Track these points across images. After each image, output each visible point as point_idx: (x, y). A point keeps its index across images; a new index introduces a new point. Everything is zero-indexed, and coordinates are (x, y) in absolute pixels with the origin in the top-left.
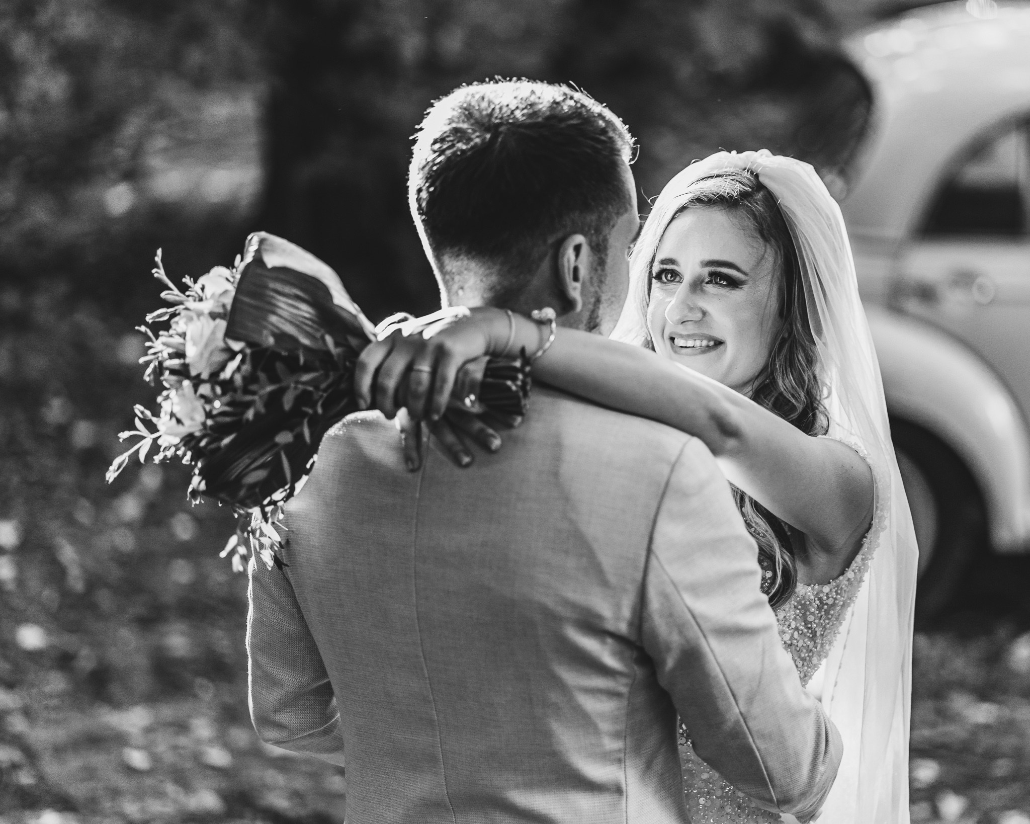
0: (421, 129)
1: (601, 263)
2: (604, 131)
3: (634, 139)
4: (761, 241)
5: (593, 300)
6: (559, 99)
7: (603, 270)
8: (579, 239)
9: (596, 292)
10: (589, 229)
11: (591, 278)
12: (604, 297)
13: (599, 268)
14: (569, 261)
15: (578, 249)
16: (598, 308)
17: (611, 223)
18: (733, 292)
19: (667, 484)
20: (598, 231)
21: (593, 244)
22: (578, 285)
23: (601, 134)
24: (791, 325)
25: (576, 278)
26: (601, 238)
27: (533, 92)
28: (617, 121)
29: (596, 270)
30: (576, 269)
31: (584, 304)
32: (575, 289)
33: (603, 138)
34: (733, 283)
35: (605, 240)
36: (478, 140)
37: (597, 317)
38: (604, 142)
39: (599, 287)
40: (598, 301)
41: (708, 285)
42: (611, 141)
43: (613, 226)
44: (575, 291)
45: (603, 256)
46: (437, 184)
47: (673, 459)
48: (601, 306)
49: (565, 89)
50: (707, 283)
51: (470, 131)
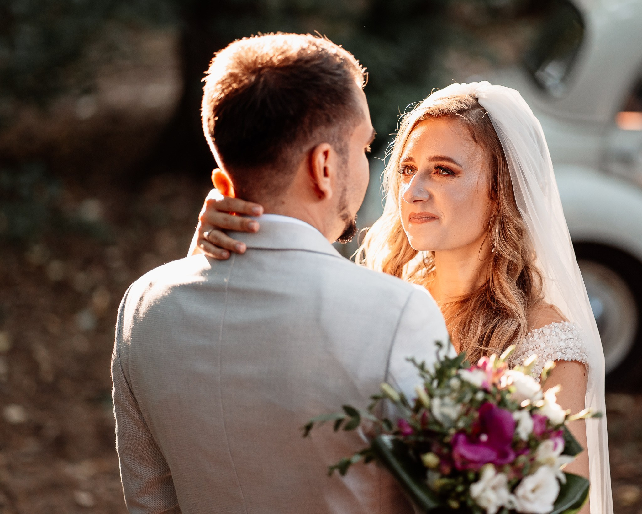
0: (208, 75)
1: (345, 162)
2: (340, 66)
3: (364, 69)
4: (473, 142)
5: (341, 189)
6: (305, 46)
7: (346, 167)
8: (326, 146)
9: (343, 183)
10: (334, 139)
11: (338, 174)
12: (348, 187)
13: (343, 166)
14: (319, 163)
15: (326, 153)
16: (345, 195)
17: (350, 133)
18: (452, 179)
19: (399, 324)
20: (340, 139)
21: (337, 149)
22: (327, 180)
23: (337, 69)
24: (499, 204)
25: (326, 174)
26: (343, 144)
27: (285, 42)
28: (350, 57)
29: (341, 168)
30: (325, 169)
31: (334, 193)
32: (326, 182)
33: (338, 72)
34: (452, 173)
35: (346, 145)
36: (246, 81)
37: (345, 201)
38: (340, 75)
39: (345, 180)
40: (345, 190)
41: (435, 175)
42: (346, 73)
43: (352, 135)
44: (325, 184)
45: (345, 157)
46: (221, 114)
47: (402, 305)
48: (347, 193)
49: (309, 37)
50: (434, 174)
51: (240, 75)
